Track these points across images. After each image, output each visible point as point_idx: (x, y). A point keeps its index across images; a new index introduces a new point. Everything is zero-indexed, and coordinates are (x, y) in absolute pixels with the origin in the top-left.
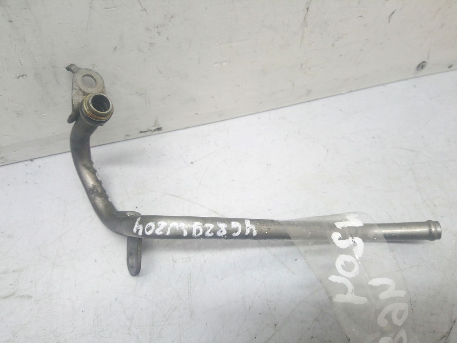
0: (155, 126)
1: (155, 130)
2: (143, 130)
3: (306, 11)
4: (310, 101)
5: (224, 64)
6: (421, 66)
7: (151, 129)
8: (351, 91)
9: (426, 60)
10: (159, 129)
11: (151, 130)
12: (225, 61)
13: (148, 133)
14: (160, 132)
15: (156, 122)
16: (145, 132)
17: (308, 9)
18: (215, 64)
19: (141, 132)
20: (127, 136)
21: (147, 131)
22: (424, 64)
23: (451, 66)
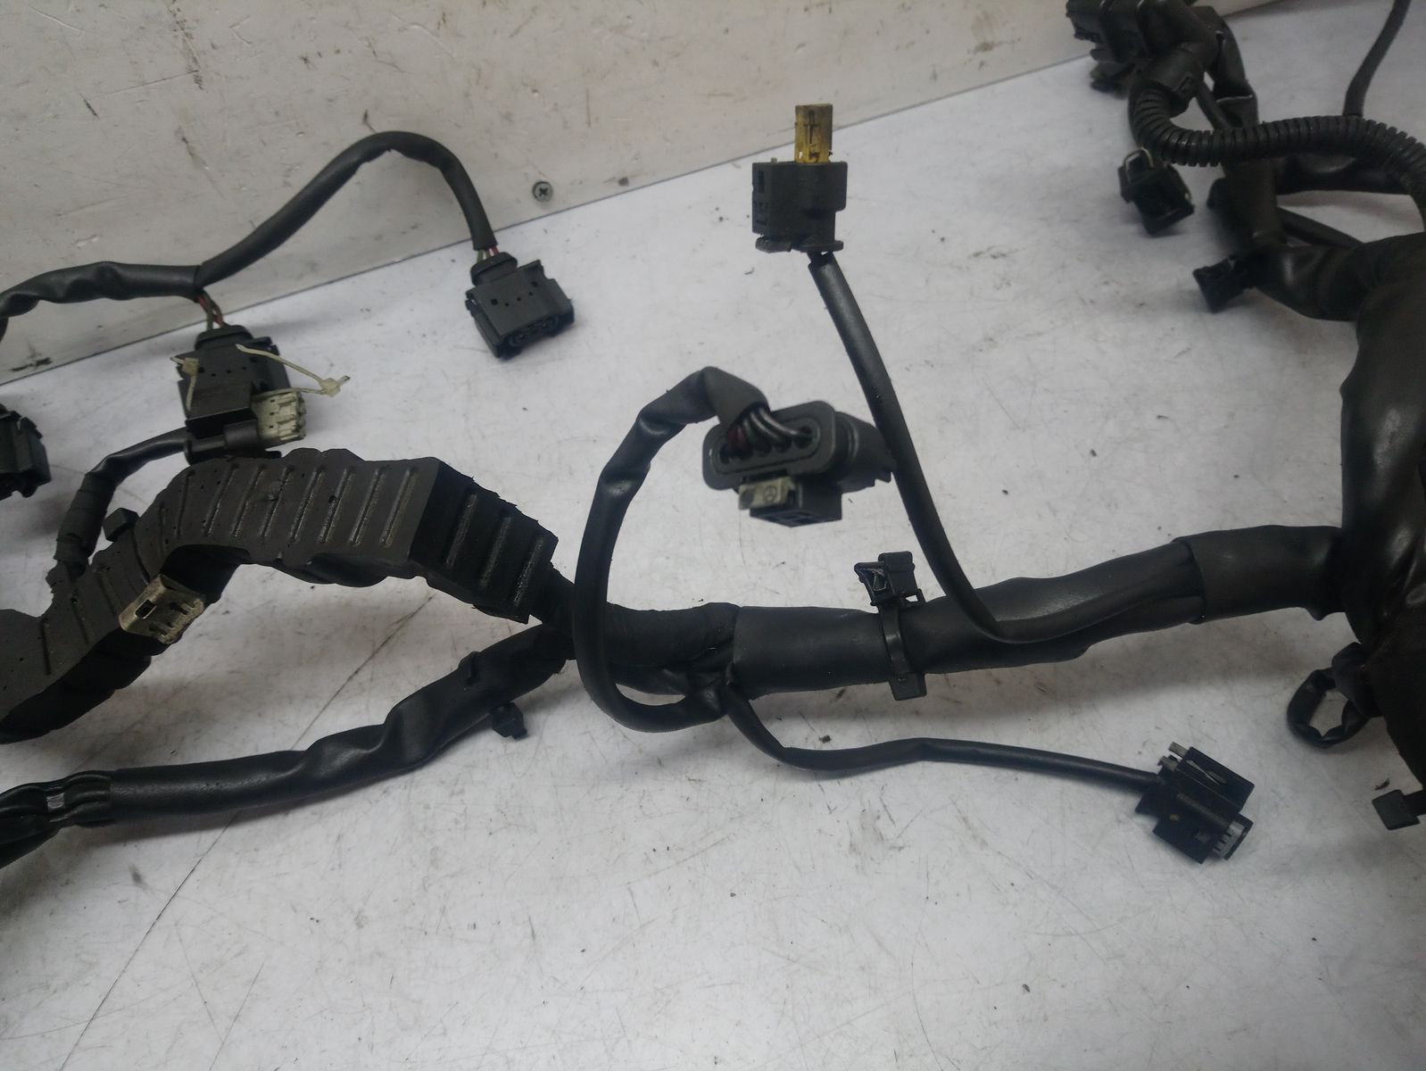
2: (15, 367)
3: (184, 144)
4: (331, 282)
5: (95, 240)
6: (538, 192)
8: (414, 256)
9: (543, 179)
10: (46, 361)
11: (31, 365)
13: (29, 371)
16: (22, 368)
17: (184, 140)
19: (16, 370)
22: (543, 186)
23: (624, 182)
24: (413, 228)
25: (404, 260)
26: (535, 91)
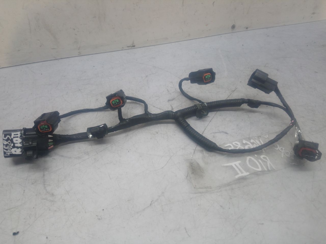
2: (129, 46)
6: (233, 27)
8: (206, 37)
9: (235, 24)
10: (134, 46)
11: (131, 46)
13: (130, 48)
14: (134, 48)
20: (123, 48)
22: (234, 26)
23: (247, 28)
24: (209, 30)
25: (205, 37)
26: (242, 4)
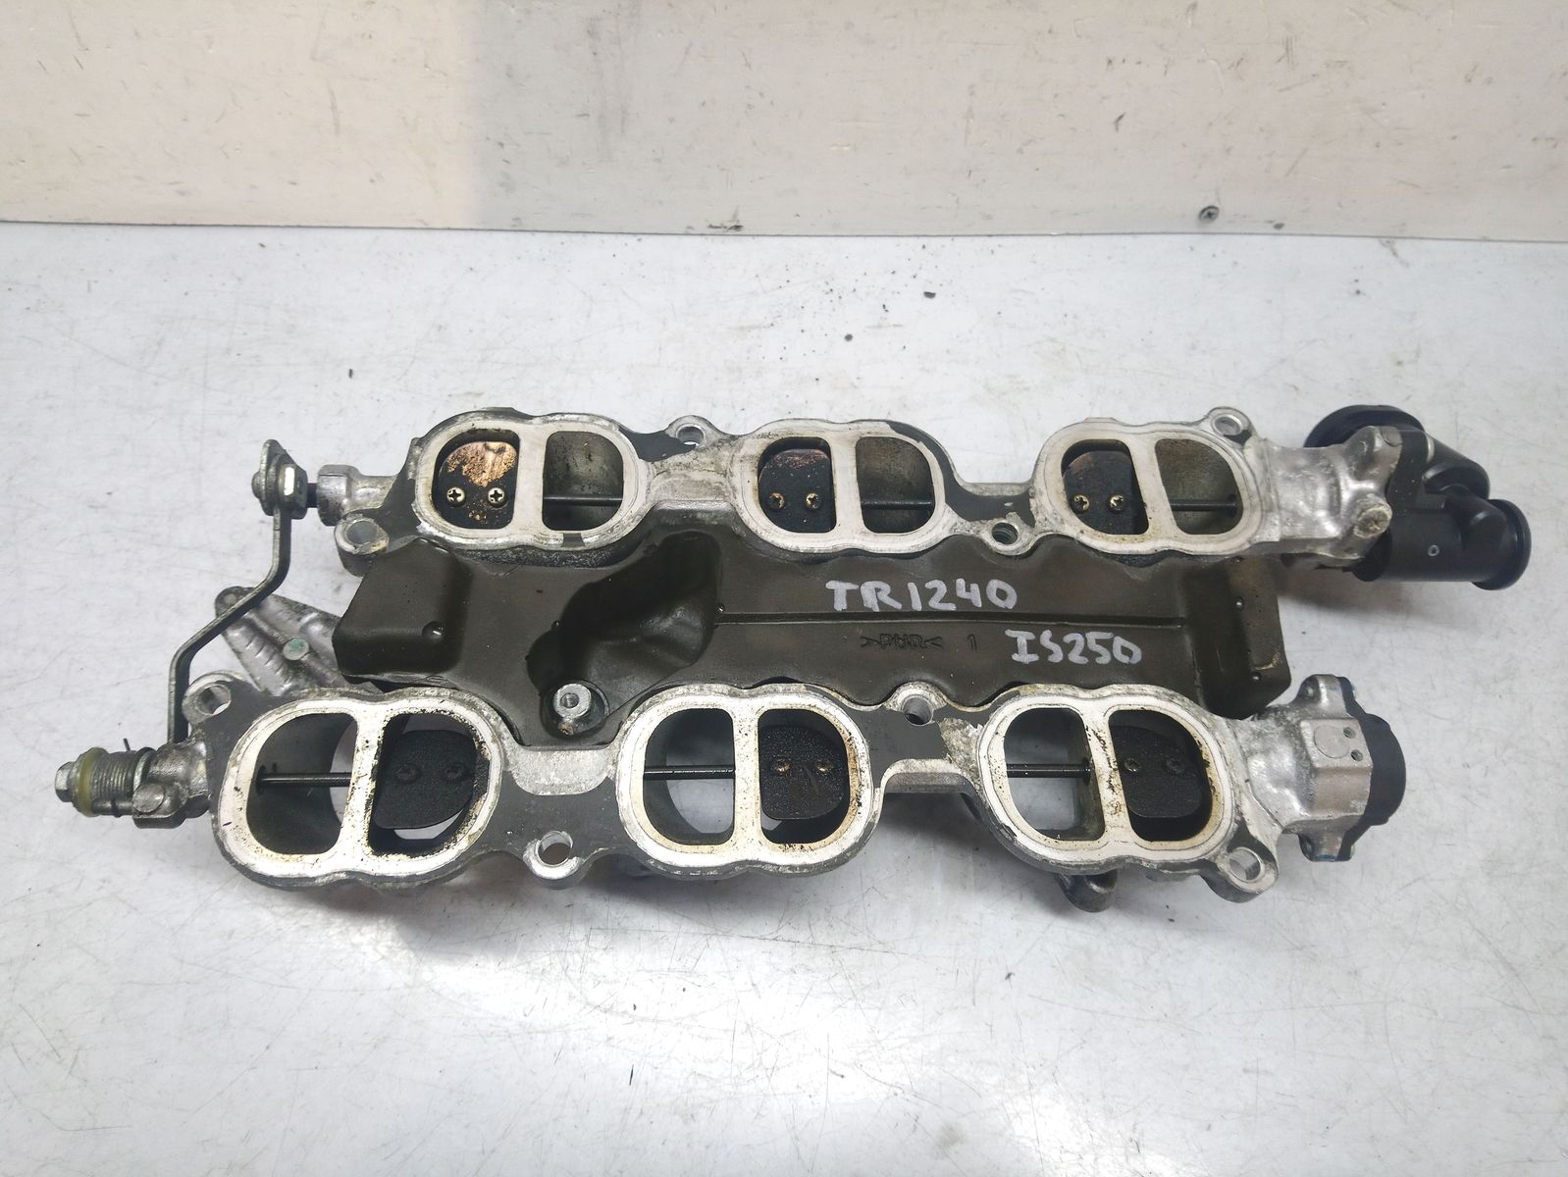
0: (730, 221)
1: (731, 228)
7: (725, 225)
12: (848, 145)
14: (738, 233)
15: (735, 215)
18: (833, 145)
21: (719, 227)
